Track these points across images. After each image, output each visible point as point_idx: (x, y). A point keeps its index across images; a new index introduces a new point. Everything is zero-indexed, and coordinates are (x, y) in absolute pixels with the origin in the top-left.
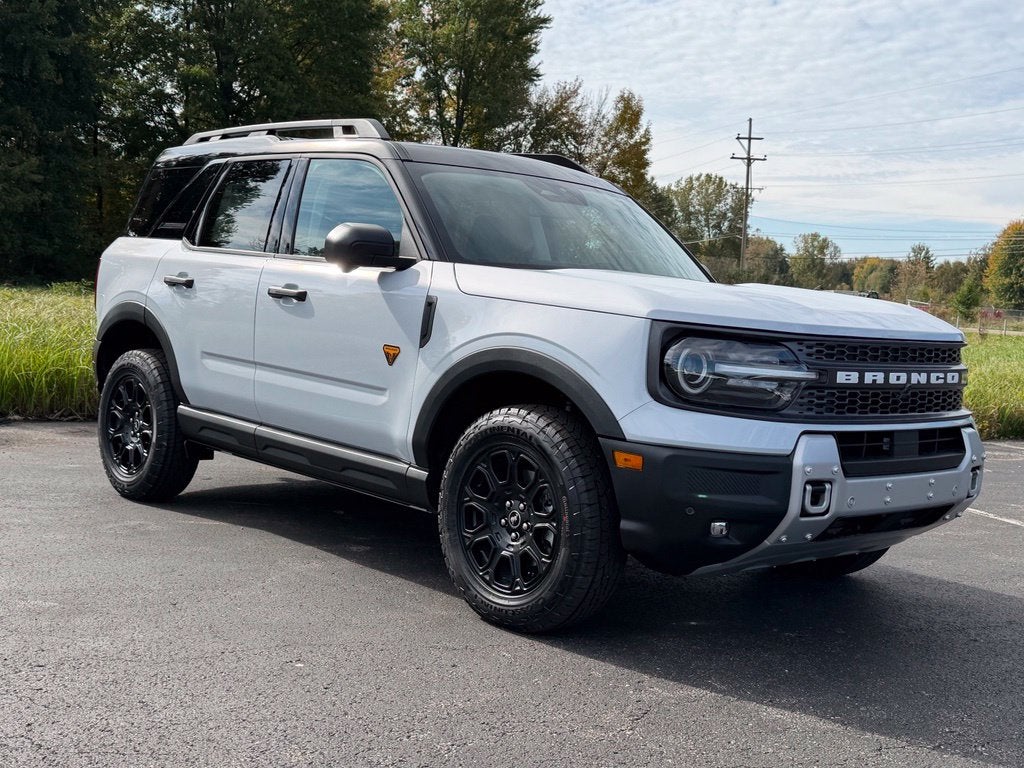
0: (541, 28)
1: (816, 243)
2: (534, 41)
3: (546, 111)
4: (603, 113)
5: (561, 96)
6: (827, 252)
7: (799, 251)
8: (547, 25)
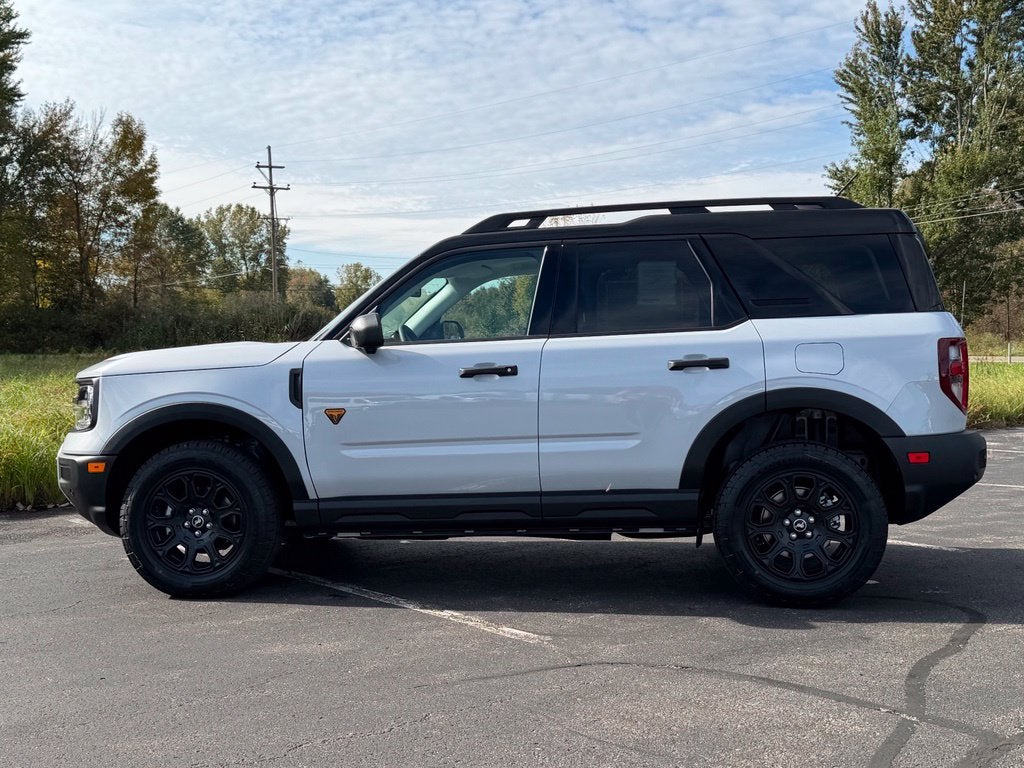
0: (19, 43)
1: (358, 273)
2: (13, 57)
3: (34, 136)
4: (101, 137)
5: (51, 119)
6: (370, 282)
7: (342, 281)
8: (25, 40)
